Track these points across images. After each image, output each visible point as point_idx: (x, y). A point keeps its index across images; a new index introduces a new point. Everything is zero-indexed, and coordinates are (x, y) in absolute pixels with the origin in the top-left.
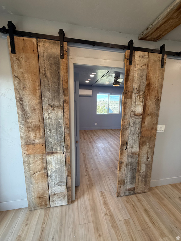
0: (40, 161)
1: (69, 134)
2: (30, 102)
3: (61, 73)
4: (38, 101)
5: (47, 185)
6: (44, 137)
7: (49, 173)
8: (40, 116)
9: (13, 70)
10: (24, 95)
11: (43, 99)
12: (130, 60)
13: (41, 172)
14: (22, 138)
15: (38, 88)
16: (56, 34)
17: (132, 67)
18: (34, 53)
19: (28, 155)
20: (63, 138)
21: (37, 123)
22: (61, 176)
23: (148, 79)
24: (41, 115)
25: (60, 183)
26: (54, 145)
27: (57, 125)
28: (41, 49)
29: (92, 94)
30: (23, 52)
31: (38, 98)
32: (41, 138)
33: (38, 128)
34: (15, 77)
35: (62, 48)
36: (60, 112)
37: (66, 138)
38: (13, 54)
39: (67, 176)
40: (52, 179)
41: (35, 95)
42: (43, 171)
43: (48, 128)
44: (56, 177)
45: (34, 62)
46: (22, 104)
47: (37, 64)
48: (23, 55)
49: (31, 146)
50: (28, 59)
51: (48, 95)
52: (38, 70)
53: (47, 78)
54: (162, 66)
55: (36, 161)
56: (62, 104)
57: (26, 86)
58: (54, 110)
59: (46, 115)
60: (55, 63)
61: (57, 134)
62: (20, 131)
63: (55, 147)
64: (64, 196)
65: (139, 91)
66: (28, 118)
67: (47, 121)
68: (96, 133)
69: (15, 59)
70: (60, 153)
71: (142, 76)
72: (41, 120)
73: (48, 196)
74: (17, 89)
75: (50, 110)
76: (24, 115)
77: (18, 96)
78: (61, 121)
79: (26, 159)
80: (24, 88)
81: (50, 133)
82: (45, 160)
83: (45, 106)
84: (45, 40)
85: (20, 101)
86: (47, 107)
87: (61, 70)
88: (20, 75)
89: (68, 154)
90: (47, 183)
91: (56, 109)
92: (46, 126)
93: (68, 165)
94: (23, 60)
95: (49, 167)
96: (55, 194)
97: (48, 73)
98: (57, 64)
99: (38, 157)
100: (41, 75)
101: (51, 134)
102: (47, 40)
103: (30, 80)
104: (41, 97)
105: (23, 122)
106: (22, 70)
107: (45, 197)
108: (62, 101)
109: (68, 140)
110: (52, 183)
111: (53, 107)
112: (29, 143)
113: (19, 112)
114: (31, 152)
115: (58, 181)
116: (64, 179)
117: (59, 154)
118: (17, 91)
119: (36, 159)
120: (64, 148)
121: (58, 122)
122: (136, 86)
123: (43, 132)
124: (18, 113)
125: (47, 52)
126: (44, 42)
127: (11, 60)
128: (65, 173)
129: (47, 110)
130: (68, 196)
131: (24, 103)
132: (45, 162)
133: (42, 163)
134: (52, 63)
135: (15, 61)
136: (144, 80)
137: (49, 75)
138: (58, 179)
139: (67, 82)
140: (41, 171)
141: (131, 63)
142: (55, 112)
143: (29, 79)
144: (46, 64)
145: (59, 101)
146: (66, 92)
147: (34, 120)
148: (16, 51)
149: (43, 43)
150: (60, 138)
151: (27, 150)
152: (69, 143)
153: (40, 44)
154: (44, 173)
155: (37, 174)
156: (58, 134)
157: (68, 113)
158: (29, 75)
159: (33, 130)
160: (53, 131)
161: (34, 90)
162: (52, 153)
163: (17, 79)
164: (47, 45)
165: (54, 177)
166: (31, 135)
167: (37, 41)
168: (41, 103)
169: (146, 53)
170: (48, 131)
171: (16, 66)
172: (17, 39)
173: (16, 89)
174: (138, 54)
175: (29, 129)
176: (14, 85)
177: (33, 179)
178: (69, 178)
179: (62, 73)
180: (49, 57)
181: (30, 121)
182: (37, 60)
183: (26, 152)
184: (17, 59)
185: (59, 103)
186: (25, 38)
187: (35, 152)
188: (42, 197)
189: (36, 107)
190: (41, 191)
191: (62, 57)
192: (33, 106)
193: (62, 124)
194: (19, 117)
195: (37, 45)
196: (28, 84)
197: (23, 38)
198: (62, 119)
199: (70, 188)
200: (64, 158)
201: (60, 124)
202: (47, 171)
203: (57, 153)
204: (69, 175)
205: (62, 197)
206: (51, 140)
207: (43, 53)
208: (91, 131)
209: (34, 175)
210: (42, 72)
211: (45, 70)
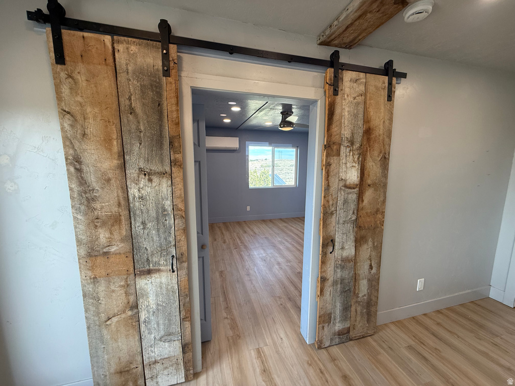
0: (123, 292)
1: (186, 231)
2: (99, 165)
3: (165, 104)
4: (116, 162)
5: (138, 344)
6: (131, 238)
7: (143, 316)
8: (120, 194)
9: (59, 98)
10: (84, 150)
11: (127, 157)
12: (335, 86)
13: (123, 316)
14: (79, 242)
15: (115, 136)
16: (154, 28)
17: (338, 98)
18: (107, 65)
19: (95, 280)
20: (172, 239)
21: (115, 209)
22: (169, 320)
23: (367, 120)
24: (123, 192)
25: (167, 337)
26: (153, 255)
27: (157, 212)
28: (121, 58)
29: (238, 146)
30: (83, 62)
31: (116, 156)
32: (122, 240)
33: (117, 220)
34: (65, 113)
35: (166, 57)
36: (165, 185)
37: (178, 238)
38: (59, 66)
39: (183, 320)
40: (149, 329)
41: (110, 149)
42: (130, 313)
43: (139, 220)
44: (158, 324)
45: (106, 83)
46: (79, 170)
47: (114, 86)
48: (81, 67)
49: (100, 260)
50: (92, 76)
51: (137, 149)
52: (115, 99)
53: (136, 116)
54: (390, 97)
55: (113, 291)
56: (168, 169)
57: (88, 131)
58: (150, 180)
59: (133, 191)
60: (151, 86)
61: (158, 231)
62: (76, 227)
63: (155, 259)
64: (177, 364)
65: (352, 143)
66: (94, 199)
67: (137, 204)
68: (249, 228)
69: (63, 75)
70: (167, 271)
71: (355, 116)
72: (123, 202)
73: (140, 367)
74: (67, 137)
75: (143, 181)
76: (85, 193)
77: (71, 152)
78: (168, 204)
79: (90, 288)
80: (84, 135)
81: (144, 228)
82: (133, 288)
83: (132, 172)
84: (130, 39)
85: (76, 163)
86: (136, 175)
87: (164, 99)
88: (75, 109)
89: (183, 273)
90: (137, 338)
91: (156, 180)
92: (135, 214)
93: (185, 295)
94: (81, 79)
95: (142, 303)
96: (156, 362)
97: (137, 105)
98: (157, 88)
99: (117, 284)
100: (122, 108)
101: (146, 232)
102: (134, 40)
103: (98, 119)
104: (122, 155)
105: (83, 207)
106: (79, 99)
107: (134, 371)
108: (167, 161)
109: (183, 244)
110: (149, 338)
111: (149, 175)
112: (96, 253)
113: (73, 186)
114: (101, 272)
115: (162, 333)
116: (176, 328)
117: (164, 274)
118: (68, 142)
119: (113, 288)
120: (175, 259)
121: (160, 206)
122: (346, 133)
123: (128, 228)
124: (71, 189)
125: (135, 64)
126: (128, 43)
127: (56, 76)
128: (178, 313)
129: (137, 182)
130: (185, 363)
131: (84, 167)
132: (133, 291)
133: (127, 294)
134: (144, 86)
135: (63, 79)
136: (360, 123)
137: (139, 110)
138: (162, 327)
139: (178, 123)
140: (124, 312)
141: (336, 92)
142: (154, 184)
143: (95, 117)
144: (132, 86)
145: (162, 161)
146: (176, 143)
147: (108, 202)
148: (67, 58)
149: (125, 45)
150: (166, 239)
151: (92, 269)
152: (184, 248)
153: (120, 47)
154: (131, 317)
155: (115, 320)
156: (161, 231)
157: (181, 186)
158: (96, 110)
159: (104, 224)
160: (149, 225)
161: (107, 141)
162: (149, 272)
163: (68, 116)
164: (134, 48)
165: (153, 325)
166: (102, 236)
167: (113, 40)
168: (123, 167)
169: (362, 75)
170: (138, 224)
171: (65, 90)
172: (67, 35)
173: (66, 139)
174: (348, 76)
175: (95, 222)
176: (63, 129)
177: (105, 332)
178: (187, 324)
179: (168, 105)
180: (140, 73)
181: (97, 205)
182: (113, 79)
183: (89, 273)
184: (70, 76)
185: (163, 165)
186: (86, 34)
187: (109, 271)
188: (128, 371)
189: (110, 175)
190: (125, 358)
191: (167, 73)
192: (104, 174)
193: (170, 209)
194: (72, 198)
195: (113, 48)
196: (93, 127)
197: (81, 34)
198: (170, 198)
199: (190, 346)
200: (175, 281)
201: (164, 210)
202: (138, 312)
203: (159, 271)
204: (187, 317)
205: (172, 366)
206: (146, 244)
207: (127, 65)
208: (239, 223)
209: (108, 323)
210: (124, 102)
211: (130, 99)
